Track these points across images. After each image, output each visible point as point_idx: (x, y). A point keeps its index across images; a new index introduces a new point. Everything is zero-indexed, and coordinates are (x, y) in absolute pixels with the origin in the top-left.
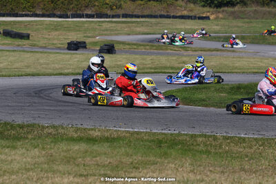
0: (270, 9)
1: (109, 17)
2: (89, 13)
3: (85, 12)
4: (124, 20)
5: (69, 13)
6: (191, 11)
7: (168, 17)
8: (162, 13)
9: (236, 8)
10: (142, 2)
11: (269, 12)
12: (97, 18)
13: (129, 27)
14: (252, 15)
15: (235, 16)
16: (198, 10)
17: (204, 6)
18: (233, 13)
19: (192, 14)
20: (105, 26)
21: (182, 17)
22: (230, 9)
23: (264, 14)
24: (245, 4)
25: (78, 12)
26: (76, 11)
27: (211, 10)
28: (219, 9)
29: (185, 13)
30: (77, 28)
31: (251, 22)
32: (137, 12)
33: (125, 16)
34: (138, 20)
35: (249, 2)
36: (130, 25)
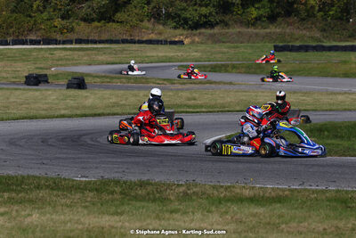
0: (257, 31)
1: (59, 44)
2: (34, 38)
3: (29, 38)
4: (78, 46)
5: (9, 39)
6: (160, 34)
7: (133, 42)
8: (124, 37)
9: (216, 30)
10: (99, 24)
11: (257, 34)
12: (44, 44)
13: (88, 55)
14: (236, 38)
15: (215, 40)
16: (169, 32)
17: (175, 28)
18: (212, 36)
19: (162, 38)
20: (58, 54)
21: (150, 42)
22: (208, 31)
23: (251, 36)
24: (227, 25)
25: (20, 38)
26: (18, 36)
27: (185, 32)
28: (194, 32)
29: (153, 37)
30: (24, 57)
31: (237, 47)
32: (94, 36)
33: (79, 41)
34: (95, 46)
35: (230, 23)
36: (89, 52)
